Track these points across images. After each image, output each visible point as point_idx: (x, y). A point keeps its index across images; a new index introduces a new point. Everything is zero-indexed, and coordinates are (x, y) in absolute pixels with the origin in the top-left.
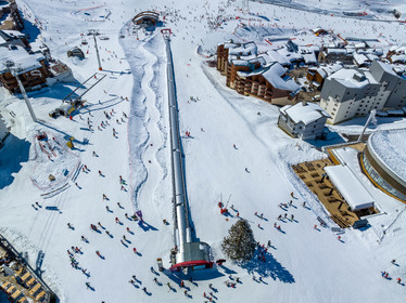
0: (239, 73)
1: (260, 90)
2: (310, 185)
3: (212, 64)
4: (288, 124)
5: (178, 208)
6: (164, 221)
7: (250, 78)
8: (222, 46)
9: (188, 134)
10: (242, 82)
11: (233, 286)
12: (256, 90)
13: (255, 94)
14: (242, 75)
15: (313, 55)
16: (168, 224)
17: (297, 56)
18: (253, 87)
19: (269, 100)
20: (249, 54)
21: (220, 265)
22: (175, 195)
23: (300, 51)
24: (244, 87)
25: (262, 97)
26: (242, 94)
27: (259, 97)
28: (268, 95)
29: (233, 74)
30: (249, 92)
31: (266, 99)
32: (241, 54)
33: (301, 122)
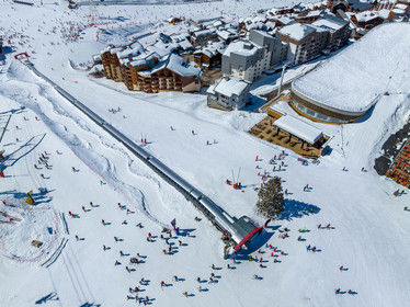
0: (141, 73)
1: (168, 83)
2: (271, 141)
3: (98, 74)
4: (220, 101)
5: (201, 201)
7: (155, 74)
8: (108, 52)
9: (144, 141)
10: (147, 81)
11: (286, 236)
12: (165, 84)
13: (165, 89)
14: (146, 74)
15: (187, 41)
17: (174, 45)
18: (160, 83)
19: (181, 90)
20: (139, 53)
21: (267, 227)
22: (187, 193)
23: (174, 41)
24: (150, 85)
25: (172, 89)
26: (152, 92)
27: (169, 89)
28: (178, 85)
29: (134, 77)
30: (158, 89)
31: (176, 90)
32: (131, 55)
33: (233, 95)
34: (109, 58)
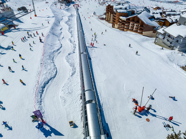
0: (121, 17)
1: (135, 27)
3: (103, 19)
5: (88, 106)
6: (71, 123)
7: (129, 19)
8: (109, 5)
9: (92, 45)
10: (123, 23)
12: (133, 27)
13: (132, 30)
14: (124, 18)
15: (159, 14)
16: (75, 126)
18: (130, 25)
19: (141, 33)
20: (126, 9)
22: (84, 91)
23: (151, 12)
24: (124, 26)
25: (136, 31)
26: (123, 30)
27: (134, 31)
28: (141, 29)
29: (117, 19)
30: (128, 29)
31: (139, 33)
32: (121, 9)
33: (179, 36)
34: (110, 9)
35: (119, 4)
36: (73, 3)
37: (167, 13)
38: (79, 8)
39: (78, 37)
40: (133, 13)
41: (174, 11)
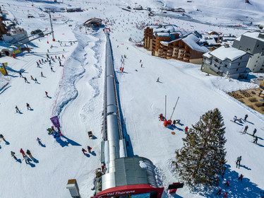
0: (162, 42)
1: (180, 54)
3: (140, 46)
7: (171, 44)
8: (148, 28)
9: (122, 69)
10: (164, 49)
12: (177, 54)
13: (176, 58)
14: (165, 43)
15: (214, 40)
17: (202, 40)
18: (174, 52)
19: (188, 61)
20: (169, 32)
21: (173, 193)
22: (106, 106)
23: (203, 37)
25: (181, 59)
26: (166, 58)
27: (179, 59)
28: (187, 56)
29: (157, 45)
30: (171, 57)
31: (185, 61)
32: (162, 32)
33: (227, 60)
34: (149, 33)
35: (161, 26)
36: (103, 26)
37: (224, 39)
38: (110, 33)
39: (106, 62)
40: (177, 36)
41: (233, 36)
